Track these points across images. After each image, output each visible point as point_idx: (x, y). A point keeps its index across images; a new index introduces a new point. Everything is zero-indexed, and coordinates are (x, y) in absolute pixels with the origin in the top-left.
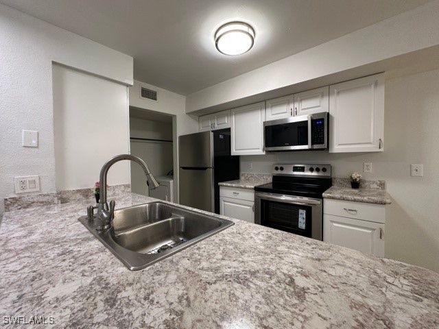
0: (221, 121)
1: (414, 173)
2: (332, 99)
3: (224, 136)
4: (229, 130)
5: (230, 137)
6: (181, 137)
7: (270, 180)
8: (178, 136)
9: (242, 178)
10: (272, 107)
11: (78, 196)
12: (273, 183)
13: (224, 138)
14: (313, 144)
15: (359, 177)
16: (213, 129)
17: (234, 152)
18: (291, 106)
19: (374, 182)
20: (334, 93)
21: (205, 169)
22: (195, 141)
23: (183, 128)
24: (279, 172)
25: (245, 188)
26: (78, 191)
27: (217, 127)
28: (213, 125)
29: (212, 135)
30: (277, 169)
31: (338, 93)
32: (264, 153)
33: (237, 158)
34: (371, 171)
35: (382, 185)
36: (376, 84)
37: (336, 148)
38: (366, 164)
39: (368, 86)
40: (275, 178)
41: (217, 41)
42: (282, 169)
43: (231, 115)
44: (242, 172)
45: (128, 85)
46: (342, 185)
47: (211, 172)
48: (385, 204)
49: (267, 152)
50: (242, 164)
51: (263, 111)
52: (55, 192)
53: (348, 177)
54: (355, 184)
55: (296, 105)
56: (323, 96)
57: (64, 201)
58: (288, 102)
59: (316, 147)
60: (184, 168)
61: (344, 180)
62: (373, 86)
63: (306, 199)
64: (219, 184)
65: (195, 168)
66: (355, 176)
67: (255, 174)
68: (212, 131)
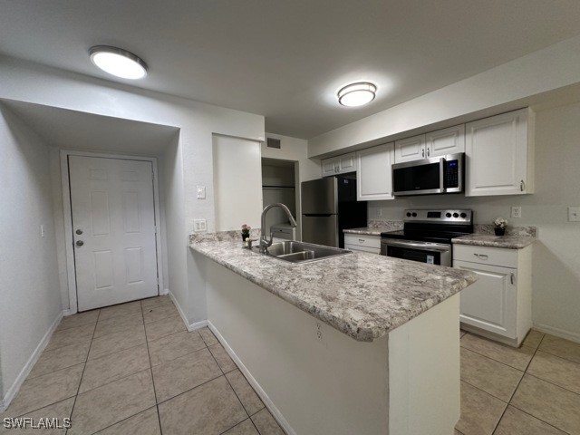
0: (346, 164)
1: (572, 218)
2: (469, 138)
3: (349, 180)
4: (355, 173)
5: (355, 181)
6: (303, 184)
7: (401, 227)
8: (301, 182)
9: (370, 226)
10: (401, 148)
11: (228, 236)
12: (405, 230)
13: (349, 182)
14: (445, 187)
15: (504, 223)
16: (338, 173)
17: (360, 198)
18: (423, 147)
19: (523, 229)
20: (470, 132)
21: (329, 215)
22: (319, 187)
23: (306, 173)
24: (412, 218)
25: (371, 235)
26: (229, 232)
27: (342, 171)
28: (337, 169)
29: (336, 180)
30: (409, 215)
31: (475, 131)
32: (393, 198)
33: (365, 204)
34: (520, 216)
35: (533, 232)
36: (518, 121)
37: (474, 191)
38: (513, 208)
39: (509, 123)
40: (407, 225)
41: (340, 98)
42: (415, 215)
43: (356, 157)
44: (370, 219)
45: (260, 142)
46: (484, 232)
47: (335, 218)
48: (516, 248)
49: (396, 196)
50: (370, 211)
51: (392, 153)
52: (214, 232)
53: (491, 223)
54: (500, 231)
55: (429, 145)
56: (458, 134)
57: (220, 239)
58: (420, 143)
59: (449, 190)
60: (307, 215)
61: (487, 226)
62: (514, 123)
63: (434, 245)
64: (344, 231)
65: (318, 215)
66: (498, 222)
67: (385, 221)
68: (337, 176)
